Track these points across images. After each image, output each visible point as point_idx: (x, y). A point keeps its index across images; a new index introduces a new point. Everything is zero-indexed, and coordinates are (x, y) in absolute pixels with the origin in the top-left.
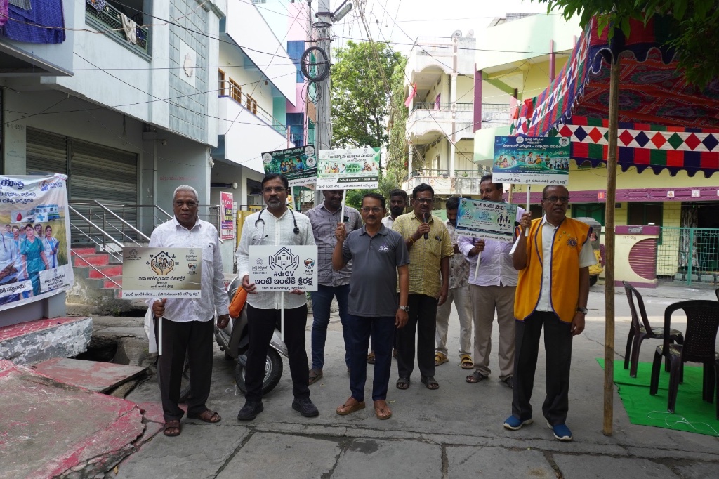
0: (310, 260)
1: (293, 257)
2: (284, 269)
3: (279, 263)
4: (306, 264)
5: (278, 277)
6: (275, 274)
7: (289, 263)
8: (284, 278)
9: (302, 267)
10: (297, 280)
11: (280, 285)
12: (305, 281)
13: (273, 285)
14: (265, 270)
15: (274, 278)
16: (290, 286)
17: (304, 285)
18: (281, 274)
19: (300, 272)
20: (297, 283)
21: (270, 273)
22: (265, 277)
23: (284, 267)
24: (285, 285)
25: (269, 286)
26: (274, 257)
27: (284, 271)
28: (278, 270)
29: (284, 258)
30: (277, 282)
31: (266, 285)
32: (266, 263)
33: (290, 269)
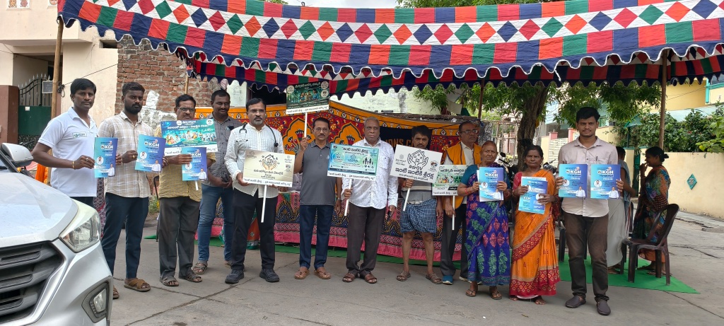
3: (414, 160)
4: (432, 164)
5: (411, 169)
6: (410, 167)
7: (421, 161)
8: (415, 170)
9: (429, 166)
10: (423, 173)
11: (411, 175)
13: (407, 174)
14: (404, 163)
15: (408, 169)
16: (418, 176)
18: (414, 167)
19: (427, 169)
21: (407, 166)
22: (403, 167)
23: (417, 163)
24: (414, 175)
25: (404, 174)
28: (413, 164)
29: (418, 158)
30: (410, 172)
31: (402, 173)
32: (405, 158)
33: (421, 165)
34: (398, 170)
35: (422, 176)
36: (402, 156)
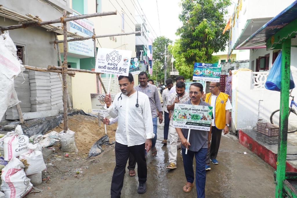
0: (126, 59)
1: (119, 56)
2: (113, 62)
12: (123, 70)
17: (122, 72)
20: (118, 70)
26: (109, 55)
27: (113, 63)
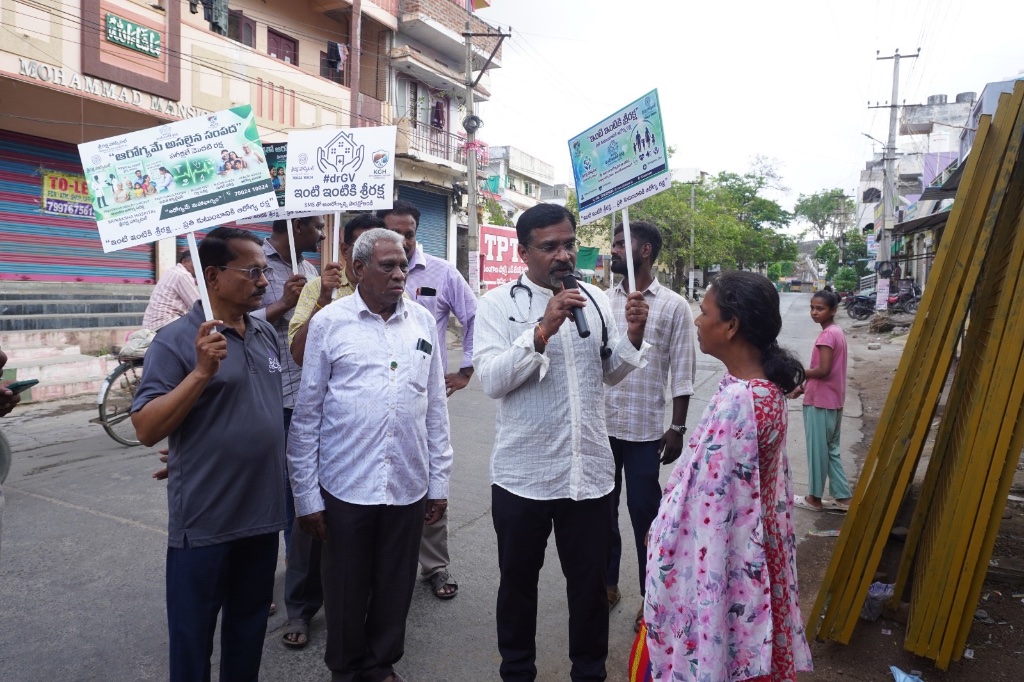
3: (332, 159)
4: (376, 159)
5: (331, 186)
6: (326, 179)
7: (348, 158)
8: (339, 185)
9: (369, 166)
10: (359, 188)
11: (332, 199)
13: (322, 199)
14: (310, 174)
15: (323, 186)
16: (349, 199)
18: (335, 179)
19: (365, 175)
21: (318, 179)
22: (309, 185)
23: (340, 166)
24: (340, 199)
25: (315, 200)
28: (330, 171)
29: (341, 151)
30: (329, 193)
31: (310, 199)
32: (312, 161)
33: (349, 170)
34: (299, 193)
35: (357, 198)
36: (303, 158)
